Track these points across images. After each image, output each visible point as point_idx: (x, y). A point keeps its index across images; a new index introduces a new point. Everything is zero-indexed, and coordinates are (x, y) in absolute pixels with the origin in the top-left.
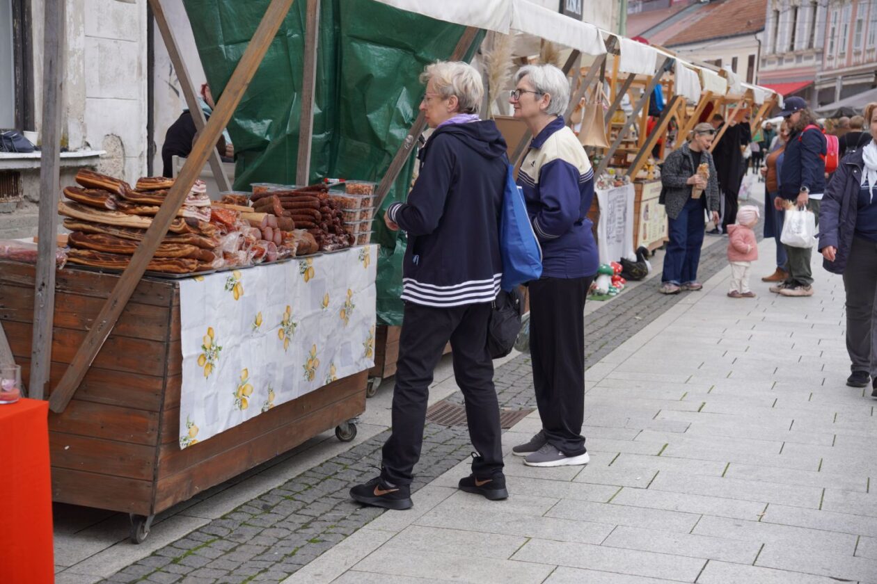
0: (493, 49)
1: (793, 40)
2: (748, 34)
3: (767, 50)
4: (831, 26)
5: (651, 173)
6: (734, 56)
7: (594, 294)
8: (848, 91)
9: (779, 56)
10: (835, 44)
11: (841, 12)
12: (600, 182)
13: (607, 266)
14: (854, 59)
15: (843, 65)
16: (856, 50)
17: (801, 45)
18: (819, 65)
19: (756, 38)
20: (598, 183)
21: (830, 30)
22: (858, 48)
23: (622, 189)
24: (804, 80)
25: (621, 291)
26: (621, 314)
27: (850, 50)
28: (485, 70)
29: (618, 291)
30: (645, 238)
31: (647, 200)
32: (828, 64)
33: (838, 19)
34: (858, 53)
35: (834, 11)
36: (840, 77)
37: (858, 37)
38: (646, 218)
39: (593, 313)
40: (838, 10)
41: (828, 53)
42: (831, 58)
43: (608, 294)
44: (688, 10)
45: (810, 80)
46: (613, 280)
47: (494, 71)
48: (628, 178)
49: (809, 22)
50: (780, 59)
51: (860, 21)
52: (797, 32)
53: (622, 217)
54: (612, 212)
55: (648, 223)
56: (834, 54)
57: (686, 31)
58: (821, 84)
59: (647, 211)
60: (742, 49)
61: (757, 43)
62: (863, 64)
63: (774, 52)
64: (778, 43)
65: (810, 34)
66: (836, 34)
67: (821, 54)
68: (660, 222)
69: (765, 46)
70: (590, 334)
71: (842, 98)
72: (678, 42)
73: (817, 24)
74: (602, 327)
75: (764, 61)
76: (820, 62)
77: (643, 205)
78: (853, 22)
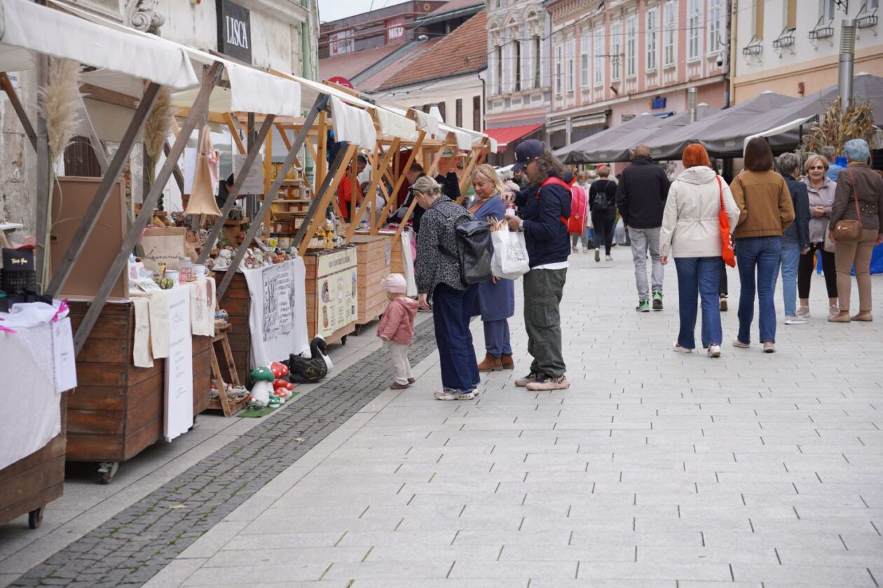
0: (49, 84)
1: (518, 78)
2: (470, 73)
3: (492, 91)
4: (556, 62)
5: (331, 241)
6: (458, 98)
7: (249, 408)
8: (579, 134)
9: (506, 96)
10: (562, 82)
11: (565, 45)
12: (249, 258)
13: (265, 369)
14: (583, 99)
15: (573, 105)
16: (583, 88)
17: (527, 84)
18: (548, 106)
19: (479, 77)
20: (246, 260)
21: (556, 67)
22: (586, 86)
23: (284, 266)
24: (534, 123)
25: (286, 401)
26: (279, 436)
27: (578, 89)
28: (39, 114)
29: (282, 400)
30: (326, 324)
31: (325, 276)
32: (557, 104)
33: (562, 54)
34: (586, 92)
35: (558, 46)
36: (569, 118)
37: (585, 74)
38: (326, 300)
39: (241, 437)
40: (562, 45)
41: (555, 93)
42: (559, 98)
43: (268, 406)
44: (406, 47)
45: (541, 123)
46: (276, 387)
47: (53, 115)
48: (294, 250)
49: (533, 58)
50: (507, 100)
51: (584, 56)
52: (522, 70)
53: (288, 301)
54: (272, 297)
55: (328, 305)
56: (562, 93)
57: (404, 71)
58: (552, 126)
59: (327, 290)
60: (465, 90)
61: (481, 83)
62: (593, 103)
63: (500, 92)
64: (503, 82)
65: (535, 71)
66: (562, 71)
67: (549, 92)
68: (349, 302)
69: (490, 86)
70: (227, 472)
71: (572, 141)
72: (396, 84)
73: (541, 60)
74: (247, 459)
75: (490, 102)
76: (548, 103)
77: (320, 283)
78: (577, 57)
